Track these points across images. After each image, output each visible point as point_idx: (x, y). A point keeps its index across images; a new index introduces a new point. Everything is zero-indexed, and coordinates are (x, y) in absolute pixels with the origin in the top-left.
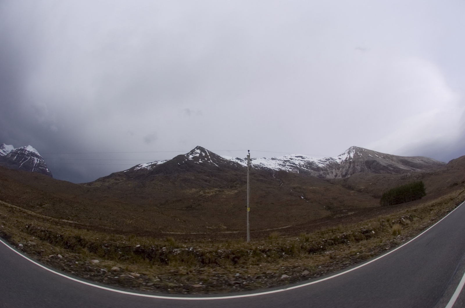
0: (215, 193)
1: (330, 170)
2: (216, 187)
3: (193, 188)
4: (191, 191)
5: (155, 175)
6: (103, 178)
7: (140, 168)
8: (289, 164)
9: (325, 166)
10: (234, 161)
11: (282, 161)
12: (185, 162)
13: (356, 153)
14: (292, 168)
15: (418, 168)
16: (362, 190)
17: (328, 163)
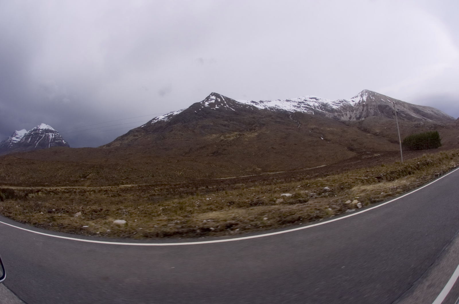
0: (236, 137)
1: (344, 112)
2: (235, 131)
3: (213, 133)
4: (212, 137)
5: (173, 126)
6: (121, 136)
7: (157, 121)
8: (304, 106)
9: (339, 108)
10: (249, 104)
11: (297, 102)
12: (202, 109)
13: (369, 97)
14: (307, 109)
15: (428, 118)
16: (378, 134)
17: (342, 105)
